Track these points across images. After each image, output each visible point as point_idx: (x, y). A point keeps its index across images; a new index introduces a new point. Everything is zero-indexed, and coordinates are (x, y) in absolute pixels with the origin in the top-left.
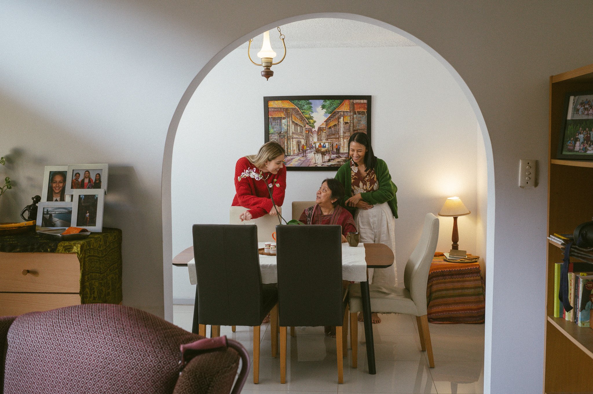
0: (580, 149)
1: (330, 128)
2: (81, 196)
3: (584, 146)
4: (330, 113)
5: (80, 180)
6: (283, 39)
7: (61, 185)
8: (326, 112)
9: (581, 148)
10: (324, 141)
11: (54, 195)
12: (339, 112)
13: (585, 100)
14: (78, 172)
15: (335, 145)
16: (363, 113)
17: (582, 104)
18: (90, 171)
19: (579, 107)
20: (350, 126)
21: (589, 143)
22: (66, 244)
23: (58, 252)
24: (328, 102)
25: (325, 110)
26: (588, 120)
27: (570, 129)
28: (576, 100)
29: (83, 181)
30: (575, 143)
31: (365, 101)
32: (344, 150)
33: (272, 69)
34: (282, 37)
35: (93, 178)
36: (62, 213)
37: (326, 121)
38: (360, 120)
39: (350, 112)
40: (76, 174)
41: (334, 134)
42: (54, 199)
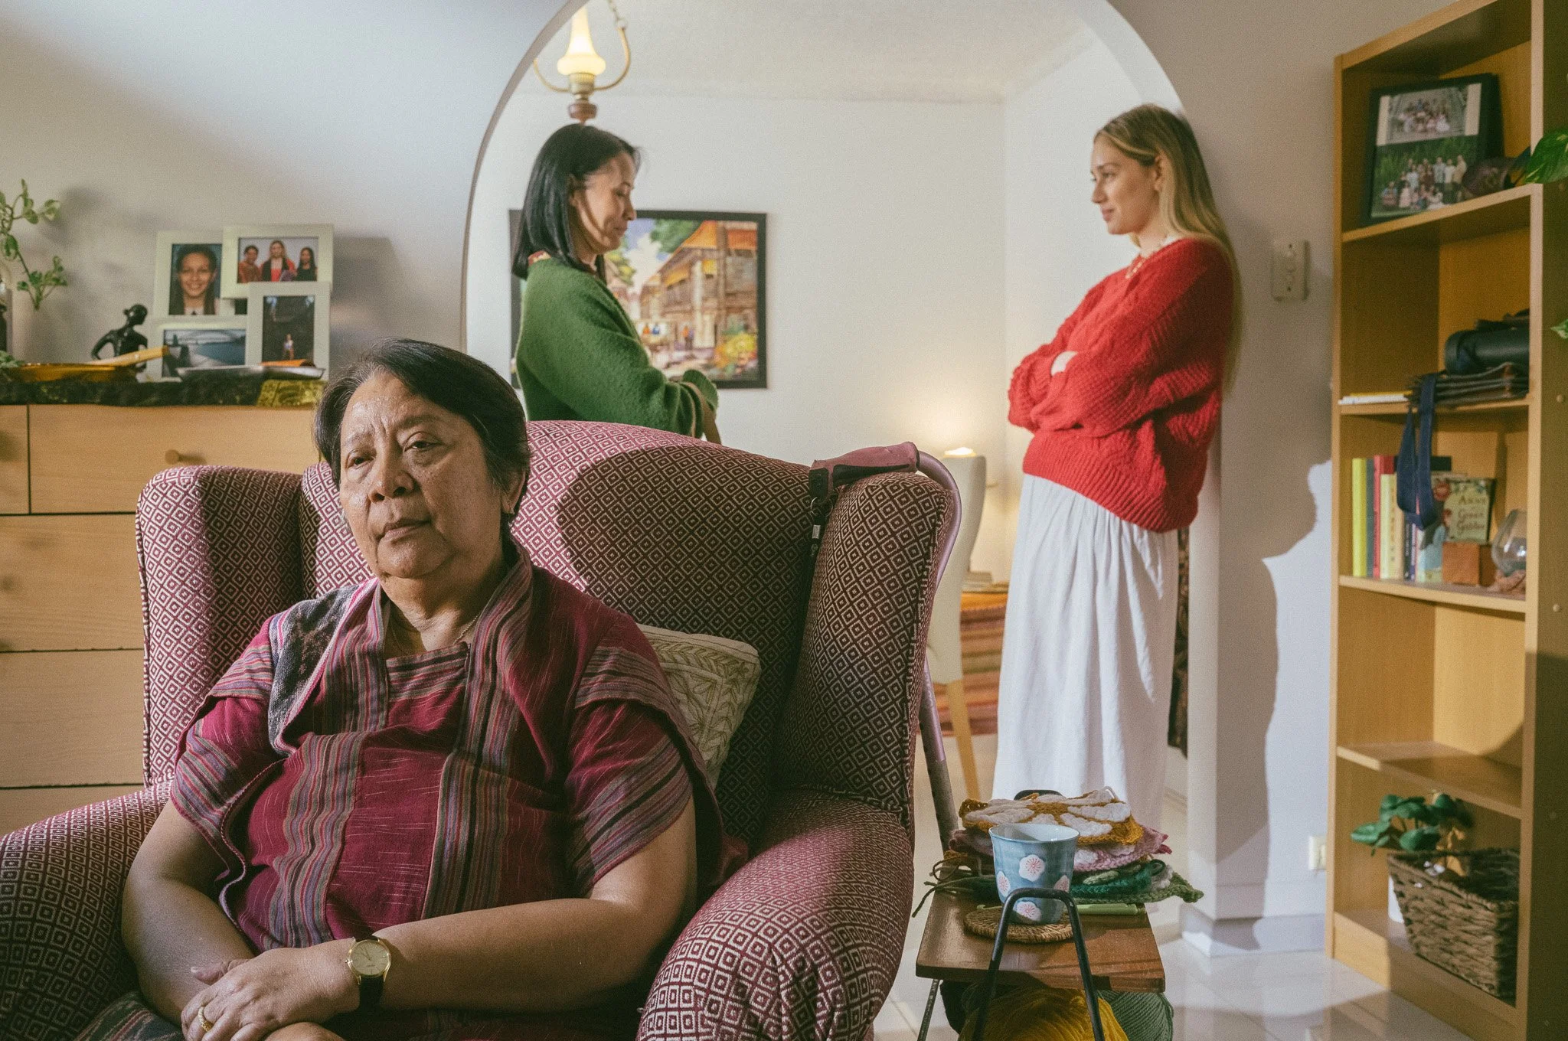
0: (1412, 204)
1: (670, 287)
2: (269, 300)
3: (1420, 195)
4: (671, 251)
5: (259, 262)
6: (623, 29)
7: (205, 277)
8: (661, 250)
9: (1415, 200)
10: (656, 318)
11: (187, 301)
12: (690, 250)
13: (1415, 103)
14: (250, 243)
15: (681, 328)
16: (746, 254)
17: (1410, 110)
18: (286, 243)
19: (1402, 117)
20: (717, 284)
21: (1432, 188)
22: (281, 386)
23: (264, 405)
24: (665, 226)
25: (658, 245)
26: (1426, 142)
27: (1386, 164)
28: (1395, 105)
29: (267, 265)
30: (1400, 192)
31: (753, 226)
32: (704, 339)
33: (593, 99)
34: (621, 24)
35: (294, 257)
36: (214, 344)
37: (662, 271)
38: (741, 271)
39: (718, 250)
40: (247, 250)
41: (679, 303)
42: (188, 310)
